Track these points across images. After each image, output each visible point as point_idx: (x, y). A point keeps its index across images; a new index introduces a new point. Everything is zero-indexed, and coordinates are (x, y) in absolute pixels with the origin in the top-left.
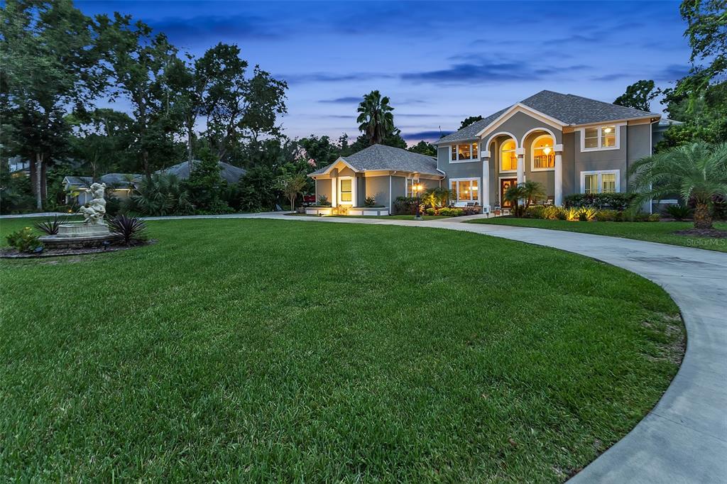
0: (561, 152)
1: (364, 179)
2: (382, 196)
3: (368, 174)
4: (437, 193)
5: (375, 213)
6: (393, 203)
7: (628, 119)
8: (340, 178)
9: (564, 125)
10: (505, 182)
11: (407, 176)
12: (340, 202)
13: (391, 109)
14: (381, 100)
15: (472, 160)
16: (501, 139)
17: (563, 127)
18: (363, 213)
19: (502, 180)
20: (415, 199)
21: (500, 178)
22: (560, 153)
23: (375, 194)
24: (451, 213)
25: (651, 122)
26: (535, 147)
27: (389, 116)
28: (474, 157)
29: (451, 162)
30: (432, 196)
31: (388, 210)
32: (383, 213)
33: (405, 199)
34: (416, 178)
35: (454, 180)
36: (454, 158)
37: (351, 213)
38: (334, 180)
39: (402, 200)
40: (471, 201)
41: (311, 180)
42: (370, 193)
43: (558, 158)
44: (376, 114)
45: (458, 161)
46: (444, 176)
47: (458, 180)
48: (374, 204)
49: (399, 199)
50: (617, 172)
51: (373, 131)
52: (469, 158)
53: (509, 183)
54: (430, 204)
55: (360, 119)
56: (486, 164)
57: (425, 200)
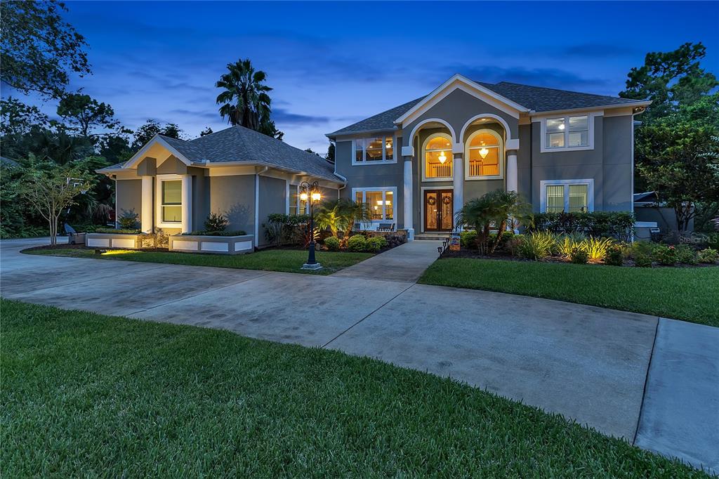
0: (516, 150)
1: (207, 180)
2: (240, 214)
3: (216, 170)
4: (340, 209)
5: (222, 247)
6: (262, 226)
7: (607, 107)
8: (160, 178)
9: (523, 109)
10: (429, 195)
11: (290, 178)
12: (159, 224)
13: (268, 89)
14: (253, 74)
15: (384, 162)
16: (425, 132)
17: (522, 115)
18: (200, 246)
19: (426, 192)
20: (303, 219)
21: (423, 189)
22: (515, 152)
23: (228, 210)
24: (368, 245)
25: (634, 112)
26: (471, 145)
27: (265, 99)
28: (387, 158)
29: (354, 163)
30: (332, 215)
31: (252, 239)
32: (240, 246)
33: (284, 219)
34: (303, 182)
35: (359, 189)
36: (359, 157)
37: (176, 245)
38: (146, 182)
39: (278, 220)
40: (385, 221)
41: (105, 180)
42: (217, 207)
43: (513, 160)
44: (244, 93)
45: (364, 162)
46: (345, 183)
47: (364, 190)
48: (224, 228)
49: (273, 218)
50: (589, 182)
51: (241, 117)
52: (381, 158)
53: (434, 195)
54: (329, 227)
55: (221, 98)
56: (408, 165)
57: (320, 220)
